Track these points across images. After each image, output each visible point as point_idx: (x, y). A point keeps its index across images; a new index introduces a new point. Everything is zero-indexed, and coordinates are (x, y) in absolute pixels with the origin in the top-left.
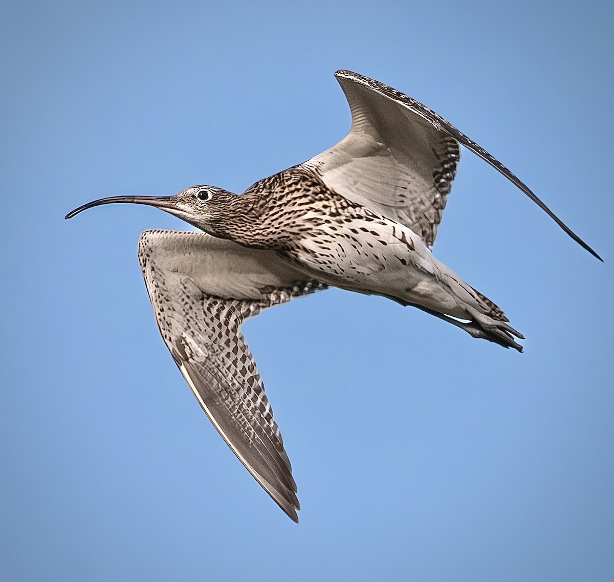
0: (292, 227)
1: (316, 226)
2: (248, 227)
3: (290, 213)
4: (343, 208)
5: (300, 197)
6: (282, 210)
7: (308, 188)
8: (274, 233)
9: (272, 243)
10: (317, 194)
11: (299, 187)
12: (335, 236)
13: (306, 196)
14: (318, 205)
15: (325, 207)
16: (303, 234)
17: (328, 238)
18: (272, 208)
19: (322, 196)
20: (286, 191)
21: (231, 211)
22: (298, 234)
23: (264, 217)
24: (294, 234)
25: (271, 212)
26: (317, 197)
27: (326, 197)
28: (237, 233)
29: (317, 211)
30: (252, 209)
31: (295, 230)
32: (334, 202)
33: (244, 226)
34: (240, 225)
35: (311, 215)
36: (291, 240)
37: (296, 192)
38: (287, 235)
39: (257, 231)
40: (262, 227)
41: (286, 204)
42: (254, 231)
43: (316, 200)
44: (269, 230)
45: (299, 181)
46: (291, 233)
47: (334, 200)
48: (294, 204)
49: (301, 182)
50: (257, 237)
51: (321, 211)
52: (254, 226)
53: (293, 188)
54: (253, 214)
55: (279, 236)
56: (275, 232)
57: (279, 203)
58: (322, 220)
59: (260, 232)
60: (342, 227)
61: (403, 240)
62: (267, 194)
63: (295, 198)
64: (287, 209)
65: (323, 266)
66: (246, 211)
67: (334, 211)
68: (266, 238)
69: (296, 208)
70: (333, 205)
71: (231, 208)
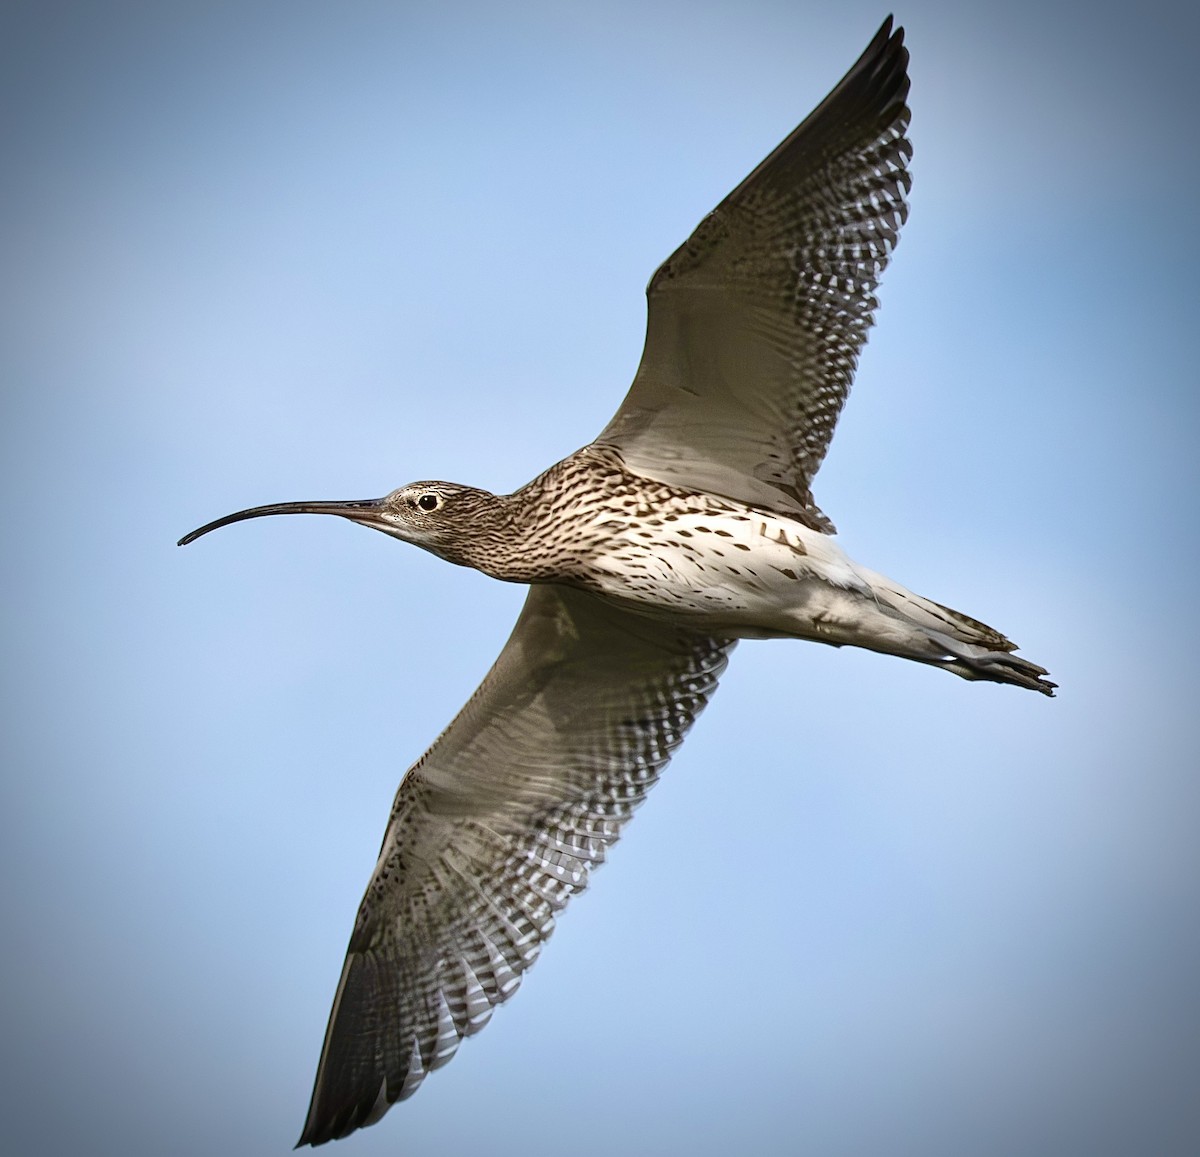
0: (577, 541)
1: (615, 533)
2: (499, 549)
3: (571, 520)
4: (661, 501)
5: (588, 492)
6: (558, 518)
7: (601, 478)
8: (545, 557)
9: (542, 573)
10: (613, 486)
11: (585, 476)
12: (650, 546)
13: (597, 490)
14: (616, 502)
15: (628, 504)
16: (598, 549)
17: (639, 551)
18: (543, 517)
19: (624, 488)
20: (565, 485)
21: (472, 526)
22: (589, 551)
23: (529, 531)
24: (583, 552)
25: (542, 524)
26: (614, 491)
27: (632, 489)
28: (481, 559)
29: (614, 511)
30: (512, 522)
31: (583, 546)
32: (645, 495)
33: (493, 549)
34: (486, 547)
35: (605, 517)
36: (579, 562)
37: (580, 484)
38: (569, 556)
39: (514, 556)
40: (525, 547)
41: (564, 507)
42: (509, 555)
43: (613, 495)
44: (535, 553)
45: (587, 468)
46: (575, 551)
47: (646, 492)
48: (579, 503)
49: (589, 470)
50: (513, 565)
51: (621, 510)
52: (509, 547)
53: (574, 480)
54: (512, 530)
55: (555, 559)
56: (548, 555)
57: (554, 507)
58: (623, 523)
59: (520, 556)
60: (660, 530)
61: (782, 540)
62: (537, 494)
63: (579, 495)
64: (566, 514)
65: (642, 593)
66: (499, 528)
67: (643, 508)
68: (533, 565)
69: (581, 510)
70: (641, 500)
71: (473, 522)
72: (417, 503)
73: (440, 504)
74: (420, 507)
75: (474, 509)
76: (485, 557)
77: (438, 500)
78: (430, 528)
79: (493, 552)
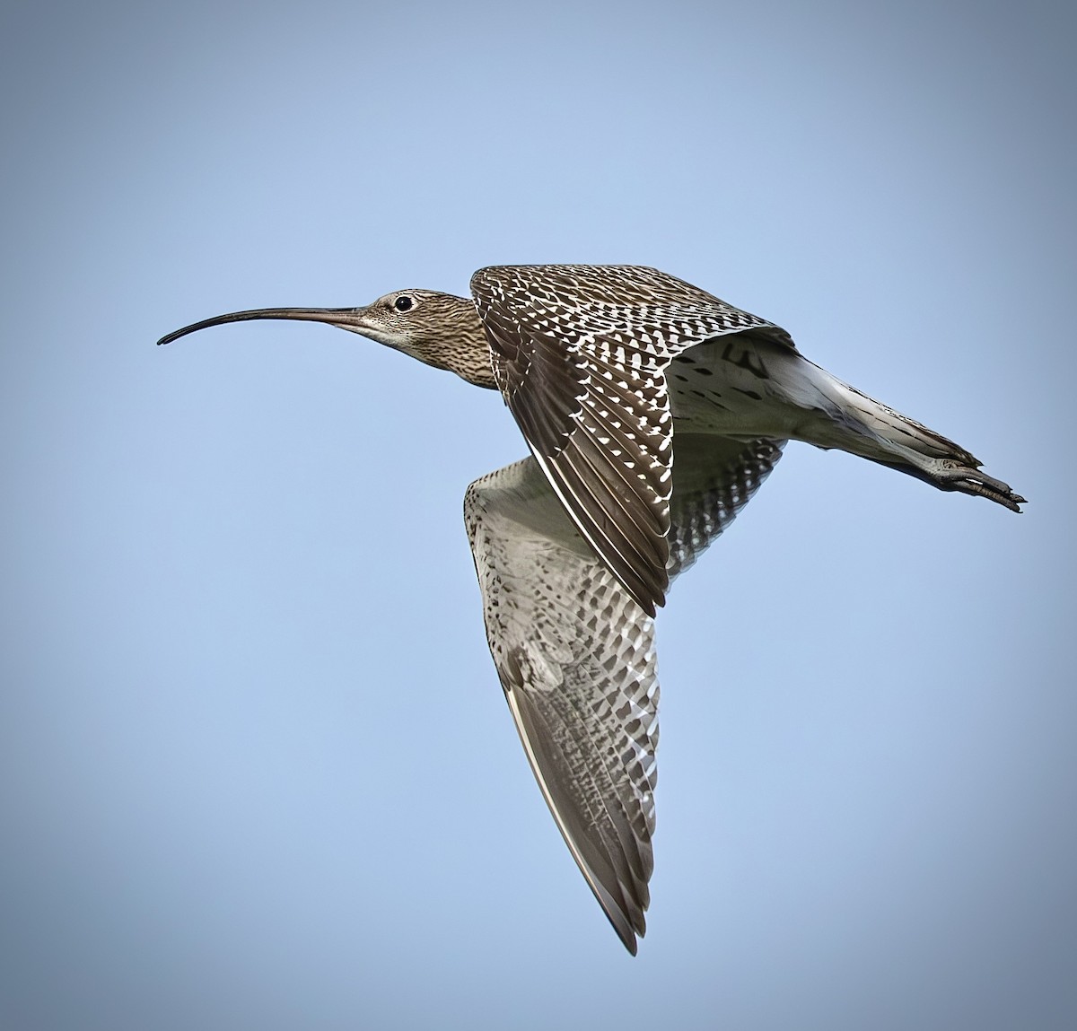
72: (393, 305)
73: (415, 305)
74: (396, 309)
75: (447, 310)
76: (460, 361)
77: (413, 301)
78: (404, 328)
79: (465, 356)
